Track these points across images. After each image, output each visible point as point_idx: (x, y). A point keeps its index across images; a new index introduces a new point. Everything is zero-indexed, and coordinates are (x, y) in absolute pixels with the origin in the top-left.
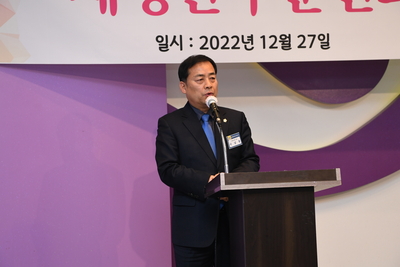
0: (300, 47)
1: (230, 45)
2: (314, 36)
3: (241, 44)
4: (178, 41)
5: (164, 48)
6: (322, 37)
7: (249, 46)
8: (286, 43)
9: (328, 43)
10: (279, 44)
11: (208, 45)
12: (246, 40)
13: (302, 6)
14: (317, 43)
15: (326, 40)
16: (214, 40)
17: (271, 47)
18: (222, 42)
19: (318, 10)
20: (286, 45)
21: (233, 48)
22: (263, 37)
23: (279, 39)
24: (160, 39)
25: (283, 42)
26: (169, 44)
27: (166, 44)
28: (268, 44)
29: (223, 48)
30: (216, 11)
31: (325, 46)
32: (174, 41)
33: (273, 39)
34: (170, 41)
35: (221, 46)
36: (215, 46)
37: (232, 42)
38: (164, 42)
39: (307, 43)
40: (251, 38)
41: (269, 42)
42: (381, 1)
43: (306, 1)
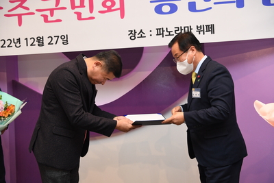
0: (49, 44)
1: (6, 45)
2: (58, 37)
3: (13, 44)
6: (63, 37)
7: (18, 45)
8: (40, 42)
9: (67, 40)
10: (36, 43)
12: (16, 41)
13: (50, 18)
14: (60, 41)
15: (66, 39)
17: (31, 45)
18: (1, 43)
19: (60, 21)
20: (41, 43)
21: (8, 46)
22: (26, 39)
23: (36, 40)
25: (39, 41)
28: (29, 44)
29: (2, 47)
31: (65, 42)
33: (33, 40)
37: (7, 43)
39: (54, 41)
40: (19, 40)
41: (30, 42)
42: (100, 12)
43: (52, 15)
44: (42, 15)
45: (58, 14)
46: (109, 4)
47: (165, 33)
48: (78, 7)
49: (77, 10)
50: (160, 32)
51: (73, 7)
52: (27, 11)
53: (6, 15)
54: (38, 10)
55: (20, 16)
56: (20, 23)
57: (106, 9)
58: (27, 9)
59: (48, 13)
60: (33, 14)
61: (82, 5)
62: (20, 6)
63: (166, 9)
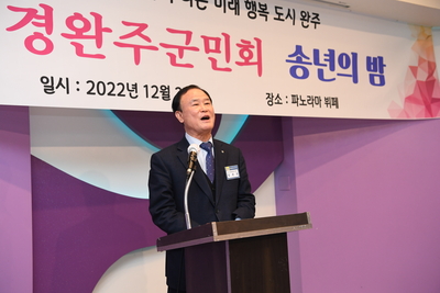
1: (116, 91)
3: (126, 92)
4: (64, 84)
5: (49, 90)
7: (134, 94)
8: (165, 93)
10: (159, 94)
11: (95, 90)
12: (130, 88)
13: (178, 61)
16: (101, 85)
17: (153, 97)
18: (109, 88)
19: (190, 66)
20: (166, 96)
21: (119, 95)
22: (146, 86)
23: (159, 90)
24: (45, 80)
25: (163, 92)
26: (55, 86)
27: (52, 86)
28: (150, 94)
29: (109, 94)
30: (102, 57)
32: (60, 83)
33: (155, 89)
34: (56, 83)
35: (107, 92)
36: (101, 91)
37: (118, 89)
38: (50, 84)
40: (135, 86)
41: (152, 91)
42: (238, 63)
43: (181, 56)
44: (168, 54)
45: (189, 56)
46: (246, 54)
47: (300, 102)
48: (212, 51)
49: (212, 55)
50: (295, 99)
51: (208, 50)
52: (147, 44)
53: (116, 43)
54: (162, 45)
55: (137, 48)
56: (137, 61)
57: (243, 61)
58: (148, 40)
59: (175, 52)
60: (156, 49)
61: (217, 50)
62: (138, 33)
63: (300, 72)
